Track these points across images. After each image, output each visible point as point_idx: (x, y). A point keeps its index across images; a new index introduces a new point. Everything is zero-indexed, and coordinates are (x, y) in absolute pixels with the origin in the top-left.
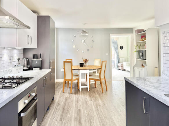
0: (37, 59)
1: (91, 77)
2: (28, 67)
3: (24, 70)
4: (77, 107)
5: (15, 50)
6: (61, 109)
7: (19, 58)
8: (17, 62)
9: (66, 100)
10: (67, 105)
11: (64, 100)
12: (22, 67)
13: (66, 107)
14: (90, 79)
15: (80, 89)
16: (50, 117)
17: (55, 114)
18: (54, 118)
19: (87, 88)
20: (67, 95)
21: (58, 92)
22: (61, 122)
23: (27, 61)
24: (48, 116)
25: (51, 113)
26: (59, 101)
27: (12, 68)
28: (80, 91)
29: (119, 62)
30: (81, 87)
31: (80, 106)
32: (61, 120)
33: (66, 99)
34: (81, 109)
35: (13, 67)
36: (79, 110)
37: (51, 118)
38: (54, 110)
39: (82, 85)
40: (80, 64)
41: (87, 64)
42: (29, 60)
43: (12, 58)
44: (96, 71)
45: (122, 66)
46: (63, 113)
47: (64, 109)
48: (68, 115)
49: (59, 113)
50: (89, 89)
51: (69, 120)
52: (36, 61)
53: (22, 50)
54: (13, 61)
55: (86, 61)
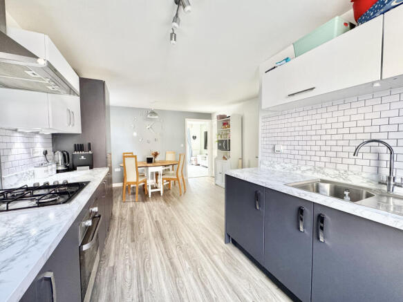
0: (83, 152)
1: (164, 177)
2: (66, 166)
3: (58, 171)
4: (152, 218)
5: (38, 136)
6: (128, 225)
7: (46, 152)
8: (42, 158)
9: (132, 212)
10: (135, 217)
11: (129, 213)
12: (54, 166)
13: (135, 221)
14: (163, 179)
15: (150, 194)
16: (114, 239)
17: (121, 234)
18: (121, 241)
19: (159, 192)
20: (131, 205)
21: (116, 202)
22: (133, 244)
23: (64, 155)
24: (109, 238)
25: (113, 234)
26: (121, 214)
27: (34, 169)
28: (150, 196)
29: (191, 156)
30: (150, 191)
31: (156, 217)
32: (133, 241)
33: (132, 210)
34: (158, 219)
35: (35, 167)
36: (156, 221)
37: (116, 242)
38: (116, 229)
39: (152, 189)
40: (148, 159)
41: (158, 159)
42: (68, 154)
43: (33, 150)
44: (171, 167)
45: (196, 160)
46: (132, 229)
47: (132, 224)
48: (142, 232)
49: (126, 232)
50: (162, 193)
51: (146, 238)
52: (82, 155)
53: (51, 137)
54: (35, 155)
55: (156, 155)
